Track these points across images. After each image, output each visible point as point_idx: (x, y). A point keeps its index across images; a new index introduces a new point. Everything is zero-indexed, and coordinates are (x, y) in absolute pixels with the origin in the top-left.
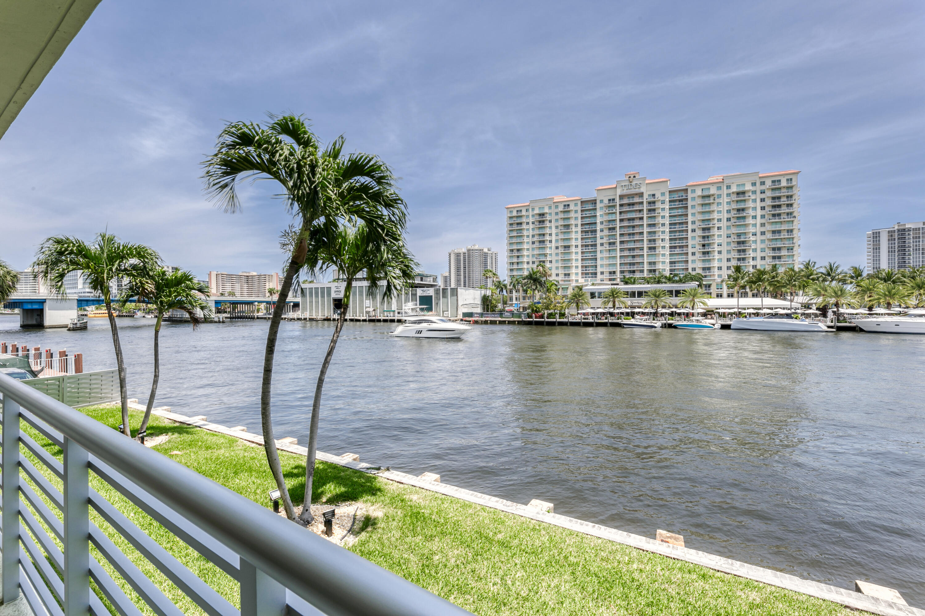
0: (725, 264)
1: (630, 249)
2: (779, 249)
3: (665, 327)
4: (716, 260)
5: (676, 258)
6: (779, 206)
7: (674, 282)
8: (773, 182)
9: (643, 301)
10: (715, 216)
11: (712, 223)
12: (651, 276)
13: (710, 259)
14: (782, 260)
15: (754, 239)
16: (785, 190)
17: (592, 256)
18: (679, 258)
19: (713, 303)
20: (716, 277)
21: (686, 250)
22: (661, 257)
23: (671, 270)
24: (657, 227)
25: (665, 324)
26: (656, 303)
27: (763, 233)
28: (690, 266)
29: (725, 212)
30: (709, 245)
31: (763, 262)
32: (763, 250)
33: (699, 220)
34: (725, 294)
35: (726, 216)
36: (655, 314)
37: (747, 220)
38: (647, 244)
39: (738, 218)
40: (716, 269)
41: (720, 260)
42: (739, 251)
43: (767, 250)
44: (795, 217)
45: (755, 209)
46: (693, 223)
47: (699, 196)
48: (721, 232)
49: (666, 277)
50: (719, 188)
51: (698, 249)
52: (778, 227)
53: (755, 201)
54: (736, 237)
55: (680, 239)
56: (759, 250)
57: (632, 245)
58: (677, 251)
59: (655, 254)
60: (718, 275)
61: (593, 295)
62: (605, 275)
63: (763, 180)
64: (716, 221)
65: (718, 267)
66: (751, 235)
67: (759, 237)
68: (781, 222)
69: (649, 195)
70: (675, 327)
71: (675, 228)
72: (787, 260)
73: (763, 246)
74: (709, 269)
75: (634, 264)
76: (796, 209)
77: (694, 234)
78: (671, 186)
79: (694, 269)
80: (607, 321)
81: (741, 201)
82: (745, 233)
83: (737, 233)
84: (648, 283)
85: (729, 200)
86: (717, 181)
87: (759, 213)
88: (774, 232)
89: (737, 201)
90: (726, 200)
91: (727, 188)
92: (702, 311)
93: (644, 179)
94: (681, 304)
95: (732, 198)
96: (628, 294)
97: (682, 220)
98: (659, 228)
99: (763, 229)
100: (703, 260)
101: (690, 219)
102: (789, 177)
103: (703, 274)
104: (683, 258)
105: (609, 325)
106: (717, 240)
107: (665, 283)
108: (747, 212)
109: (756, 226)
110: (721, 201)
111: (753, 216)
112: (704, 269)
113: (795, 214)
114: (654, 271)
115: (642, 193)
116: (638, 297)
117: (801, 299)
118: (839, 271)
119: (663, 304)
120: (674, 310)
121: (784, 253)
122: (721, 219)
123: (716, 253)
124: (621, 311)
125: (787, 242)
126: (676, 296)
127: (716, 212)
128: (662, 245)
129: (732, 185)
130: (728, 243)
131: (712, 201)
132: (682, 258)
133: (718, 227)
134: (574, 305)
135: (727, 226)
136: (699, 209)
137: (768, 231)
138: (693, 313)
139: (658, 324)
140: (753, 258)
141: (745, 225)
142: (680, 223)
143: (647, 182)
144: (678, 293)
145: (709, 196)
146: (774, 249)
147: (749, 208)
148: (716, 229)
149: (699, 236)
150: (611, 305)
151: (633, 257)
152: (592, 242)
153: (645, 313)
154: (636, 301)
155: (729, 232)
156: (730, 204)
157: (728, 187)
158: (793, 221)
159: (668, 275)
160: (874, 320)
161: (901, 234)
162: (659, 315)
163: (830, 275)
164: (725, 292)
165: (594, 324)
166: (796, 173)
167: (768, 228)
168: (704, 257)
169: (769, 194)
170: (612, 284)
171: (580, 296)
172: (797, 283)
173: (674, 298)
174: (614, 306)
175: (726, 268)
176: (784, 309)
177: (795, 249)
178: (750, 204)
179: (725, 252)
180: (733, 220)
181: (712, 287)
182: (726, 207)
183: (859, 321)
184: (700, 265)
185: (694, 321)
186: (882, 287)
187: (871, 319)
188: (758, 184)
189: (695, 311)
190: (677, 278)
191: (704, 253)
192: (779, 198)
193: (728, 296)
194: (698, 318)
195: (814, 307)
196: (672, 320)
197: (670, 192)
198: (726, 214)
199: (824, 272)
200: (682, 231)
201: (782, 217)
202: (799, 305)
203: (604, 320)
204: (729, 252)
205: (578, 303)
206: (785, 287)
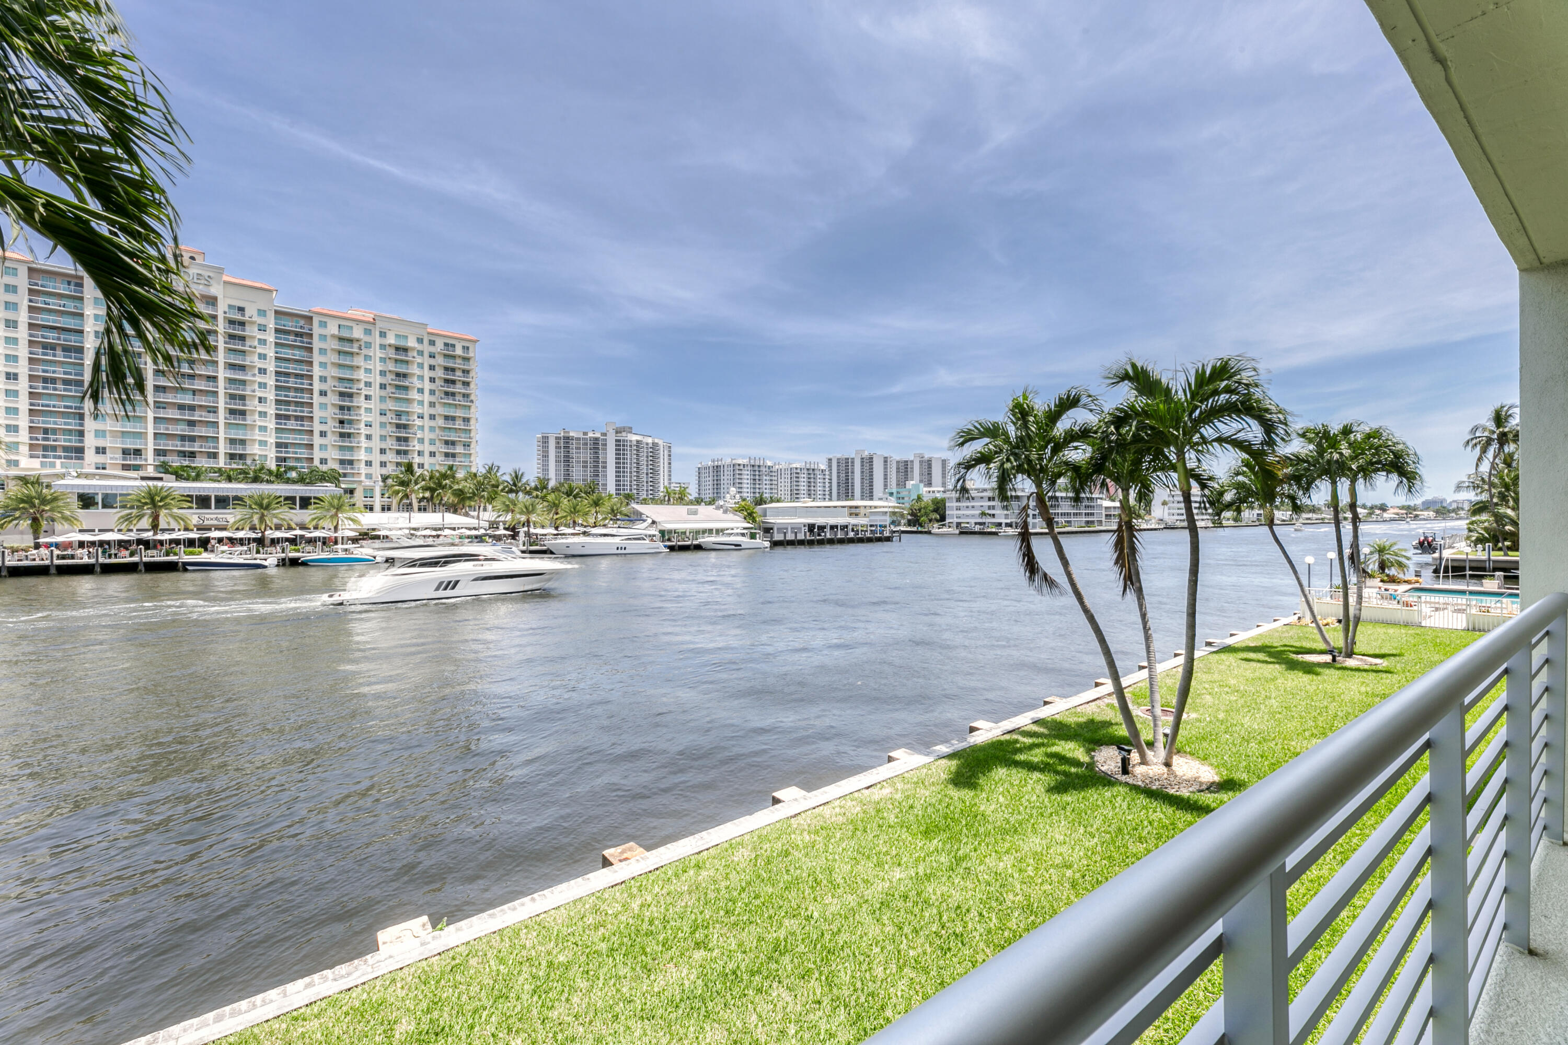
0: (377, 458)
1: (181, 407)
2: (453, 443)
3: (284, 565)
4: (363, 450)
5: (290, 438)
6: (453, 382)
7: (288, 481)
8: (446, 345)
9: (231, 516)
10: (361, 375)
11: (356, 386)
12: (234, 466)
13: (353, 447)
14: (457, 459)
15: (420, 424)
16: (459, 361)
17: (66, 407)
18: (296, 439)
19: (368, 520)
20: (363, 478)
21: (308, 426)
22: (257, 431)
23: (278, 459)
24: (250, 373)
25: (283, 560)
26: (262, 519)
27: (432, 417)
28: (317, 455)
29: (378, 373)
30: (351, 422)
31: (433, 460)
32: (432, 442)
33: (333, 377)
34: (377, 507)
35: (379, 380)
36: (260, 542)
37: (410, 393)
38: (226, 403)
39: (398, 387)
40: (363, 465)
41: (369, 450)
42: (399, 439)
43: (437, 442)
44: (472, 401)
45: (421, 378)
46: (323, 379)
47: (333, 336)
48: (371, 405)
49: (270, 472)
50: (368, 332)
51: (331, 426)
52: (451, 412)
53: (421, 366)
54: (394, 416)
55: (297, 404)
56: (427, 442)
57: (187, 400)
58: (292, 424)
59: (245, 425)
60: (366, 474)
61: (87, 501)
62: (109, 455)
63: (433, 338)
64: (362, 385)
65: (366, 462)
66: (416, 417)
67: (427, 423)
68: (456, 405)
69: (230, 306)
70: (305, 564)
71: (288, 382)
72: (463, 460)
73: (432, 436)
74: (351, 462)
75: (192, 439)
76: (473, 390)
77: (323, 400)
78: (280, 303)
79: (323, 461)
80: (136, 559)
81: (402, 361)
82: (408, 412)
83: (396, 411)
84: (229, 479)
85: (383, 356)
86: (363, 319)
87: (427, 386)
88: (447, 418)
89: (396, 361)
90: (379, 354)
91: (381, 336)
92: (352, 534)
93: (220, 271)
94: (314, 523)
95: (387, 354)
96: (191, 502)
97: (302, 369)
98: (254, 375)
99: (433, 411)
100: (340, 446)
101: (317, 371)
102: (466, 344)
103: (341, 471)
104: (303, 439)
105: (141, 567)
106: (364, 417)
107: (268, 482)
108: (410, 380)
109: (423, 405)
110: (371, 354)
111: (418, 389)
112: (342, 462)
113: (472, 397)
114: (242, 457)
115: (215, 299)
116: (216, 508)
117: (489, 515)
118: (524, 480)
119: (275, 521)
120: (298, 532)
121: (459, 449)
122: (370, 383)
123: (363, 438)
124: (174, 536)
125: (463, 435)
126: (302, 507)
127: (362, 371)
128: (259, 409)
129: (388, 332)
130: (383, 425)
131: (355, 350)
132: (300, 439)
133: (366, 396)
134: (25, 524)
135: (381, 397)
136: (334, 358)
137: (440, 415)
138: (336, 538)
139: (271, 561)
140: (419, 452)
141: (408, 400)
142: (297, 376)
143: (225, 278)
144: (305, 502)
145: (350, 341)
146: (447, 443)
147: (414, 374)
148: (363, 398)
149: (333, 405)
150: (145, 522)
151: (191, 423)
152: (65, 373)
153: (236, 539)
154: (212, 515)
155: (384, 407)
156: (385, 362)
157: (383, 334)
158: (469, 407)
159: (273, 467)
160: (564, 541)
161: (565, 442)
162: (267, 542)
163: (515, 486)
164: (377, 502)
165: (98, 569)
166: (475, 341)
167: (439, 410)
168: (343, 441)
169: (440, 360)
170: (143, 478)
171: (44, 501)
172: (485, 494)
173: (297, 511)
174: (155, 527)
175: (379, 464)
176: (470, 529)
177: (472, 446)
178: (414, 370)
179: (376, 438)
180: (389, 389)
181: (357, 494)
182: (379, 367)
183: (549, 543)
184: (336, 455)
185: (339, 551)
186: (565, 502)
187: (560, 541)
188: (426, 341)
189: (339, 534)
190: (294, 475)
191: (342, 435)
192: (453, 370)
193: (383, 509)
194: (345, 546)
195: (501, 526)
196: (298, 551)
197: (276, 312)
198: (378, 377)
199: (509, 480)
200: (302, 390)
201: (457, 398)
202: (487, 525)
203: (124, 558)
204: (383, 438)
205: (35, 520)
206: (470, 498)
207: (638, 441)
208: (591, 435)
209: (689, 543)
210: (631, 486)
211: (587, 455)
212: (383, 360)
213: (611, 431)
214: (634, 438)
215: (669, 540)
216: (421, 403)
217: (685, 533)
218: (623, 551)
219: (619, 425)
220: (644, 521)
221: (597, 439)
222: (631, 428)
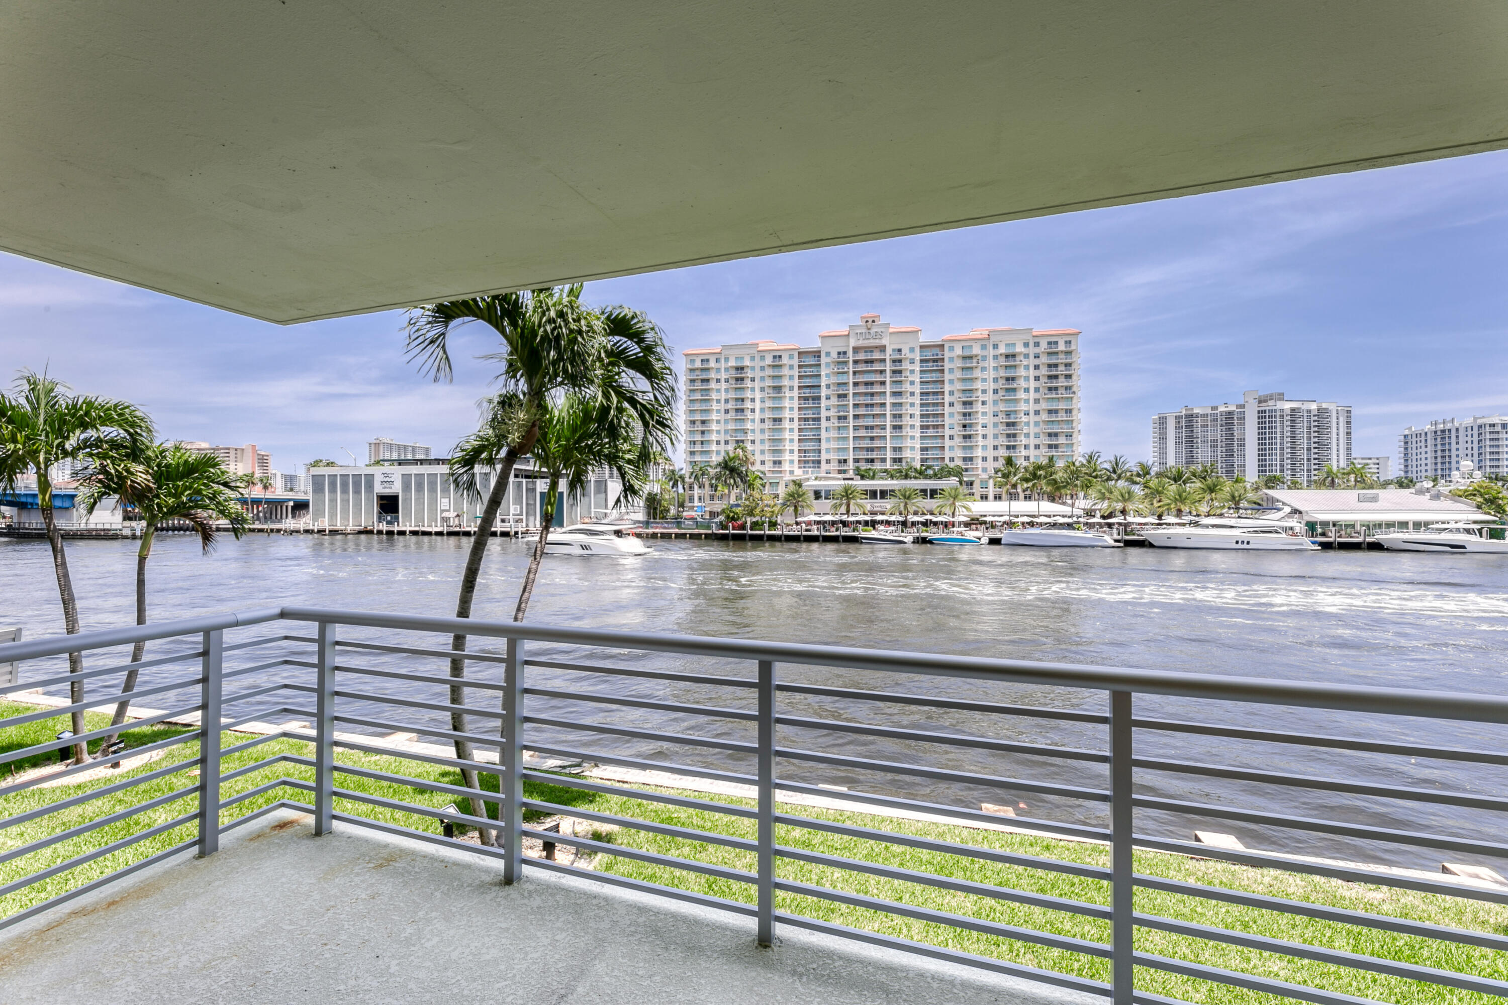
0: (991, 453)
1: (867, 428)
2: (1056, 435)
3: (918, 542)
4: (980, 448)
5: (929, 443)
6: (1056, 377)
7: (927, 477)
8: (1050, 343)
9: (888, 504)
10: (979, 385)
11: (975, 395)
12: (895, 467)
13: (973, 446)
14: (1060, 450)
15: (1026, 420)
16: (1061, 356)
17: (814, 435)
18: (933, 443)
19: (978, 508)
20: (980, 472)
21: (941, 432)
22: (909, 440)
23: (922, 460)
24: (904, 397)
25: (918, 538)
26: (906, 507)
27: (1037, 413)
28: (947, 454)
29: (992, 380)
30: (971, 425)
31: (1037, 452)
32: (1037, 436)
33: (958, 390)
34: (991, 497)
35: (992, 386)
36: (904, 524)
37: (1018, 393)
38: (891, 421)
39: (1008, 390)
40: (980, 460)
41: (985, 447)
42: (1008, 436)
43: (1041, 435)
44: (1074, 393)
45: (1027, 378)
46: (951, 393)
47: (958, 356)
48: (986, 409)
49: (916, 470)
50: (984, 347)
51: (958, 431)
52: (1055, 406)
53: (1027, 368)
54: (1004, 416)
55: (934, 416)
56: (1032, 436)
57: (869, 422)
58: (931, 432)
59: (902, 436)
60: (983, 468)
61: (817, 495)
62: (832, 464)
63: (1037, 340)
64: (979, 393)
65: (983, 458)
66: (1023, 414)
67: (1032, 418)
68: (1058, 398)
69: (894, 350)
70: (931, 542)
71: (927, 399)
72: (1065, 450)
73: (1037, 430)
74: (971, 459)
75: (872, 449)
76: (1075, 382)
77: (952, 410)
78: (923, 339)
79: (952, 459)
80: (838, 533)
81: (1011, 366)
82: (1016, 411)
83: (1006, 411)
84: (892, 477)
85: (996, 365)
86: (980, 336)
87: (1032, 384)
88: (1050, 412)
89: (1006, 367)
90: (993, 364)
91: (994, 348)
92: (964, 519)
93: (887, 325)
94: (938, 510)
95: (999, 362)
96: (866, 494)
97: (937, 388)
98: (907, 398)
99: (1037, 407)
100: (964, 446)
101: (947, 387)
102: (1068, 339)
103: (964, 467)
104: (938, 443)
105: (841, 539)
106: (981, 420)
107: (916, 478)
108: (1018, 382)
109: (1029, 403)
110: (987, 365)
111: (1025, 389)
112: (965, 459)
113: (1074, 389)
114: (900, 460)
115: (885, 347)
116: (880, 499)
117: (1082, 504)
118: (1125, 467)
119: (914, 508)
120: (929, 517)
121: (1062, 440)
122: (986, 390)
123: (980, 438)
124: (857, 519)
125: (1065, 426)
126: (932, 497)
127: (979, 381)
128: (910, 423)
129: (999, 343)
130: (995, 425)
131: (974, 365)
132: (936, 443)
133: (982, 402)
134: (791, 509)
135: (994, 401)
136: (959, 374)
137: (1044, 410)
138: (953, 522)
139: (909, 539)
140: (1025, 446)
141: (1016, 400)
142: (934, 393)
143: (891, 330)
144: (933, 493)
145: (971, 357)
146: (1050, 435)
147: (1021, 376)
148: (980, 403)
149: (958, 413)
150: (843, 509)
151: (872, 438)
152: (814, 414)
153: (891, 521)
154: (878, 504)
155: (996, 409)
156: (997, 370)
157: (995, 346)
158: (1072, 398)
159: (918, 467)
160: (1165, 531)
161: (1188, 421)
162: (909, 524)
163: (1116, 472)
164: (991, 492)
165: (821, 539)
166: (1078, 334)
167: (1044, 405)
168: (966, 442)
169: (1044, 359)
170: (844, 479)
171: (799, 496)
172: (1078, 482)
173: (929, 500)
174: (848, 512)
175: (992, 459)
176: (1064, 516)
177: (1074, 436)
178: (1022, 372)
179: (990, 436)
180: (1001, 393)
181: (975, 486)
182: (993, 374)
183: (1148, 534)
184: (959, 453)
185: (955, 533)
186: (1172, 489)
187: (1161, 531)
188: (1031, 345)
189: (956, 519)
190: (930, 472)
191: (965, 437)
192: (1056, 366)
193: (995, 498)
194: (960, 529)
195: (1098, 515)
196: (927, 531)
197: (921, 347)
198: (992, 384)
199: (1108, 468)
200: (936, 405)
201: (1059, 392)
202: (1081, 512)
203: (833, 533)
204: (996, 436)
205: (796, 507)
206: (1065, 487)
207: (1293, 410)
208: (1222, 409)
209: (1360, 539)
210: (1282, 466)
211: (1218, 433)
212: (995, 368)
213: (1251, 401)
214: (1287, 406)
215: (1323, 534)
216: (1027, 401)
217: (1353, 526)
218: (1245, 546)
219: (1262, 393)
220: (1279, 510)
221: (1230, 413)
222: (1283, 394)
